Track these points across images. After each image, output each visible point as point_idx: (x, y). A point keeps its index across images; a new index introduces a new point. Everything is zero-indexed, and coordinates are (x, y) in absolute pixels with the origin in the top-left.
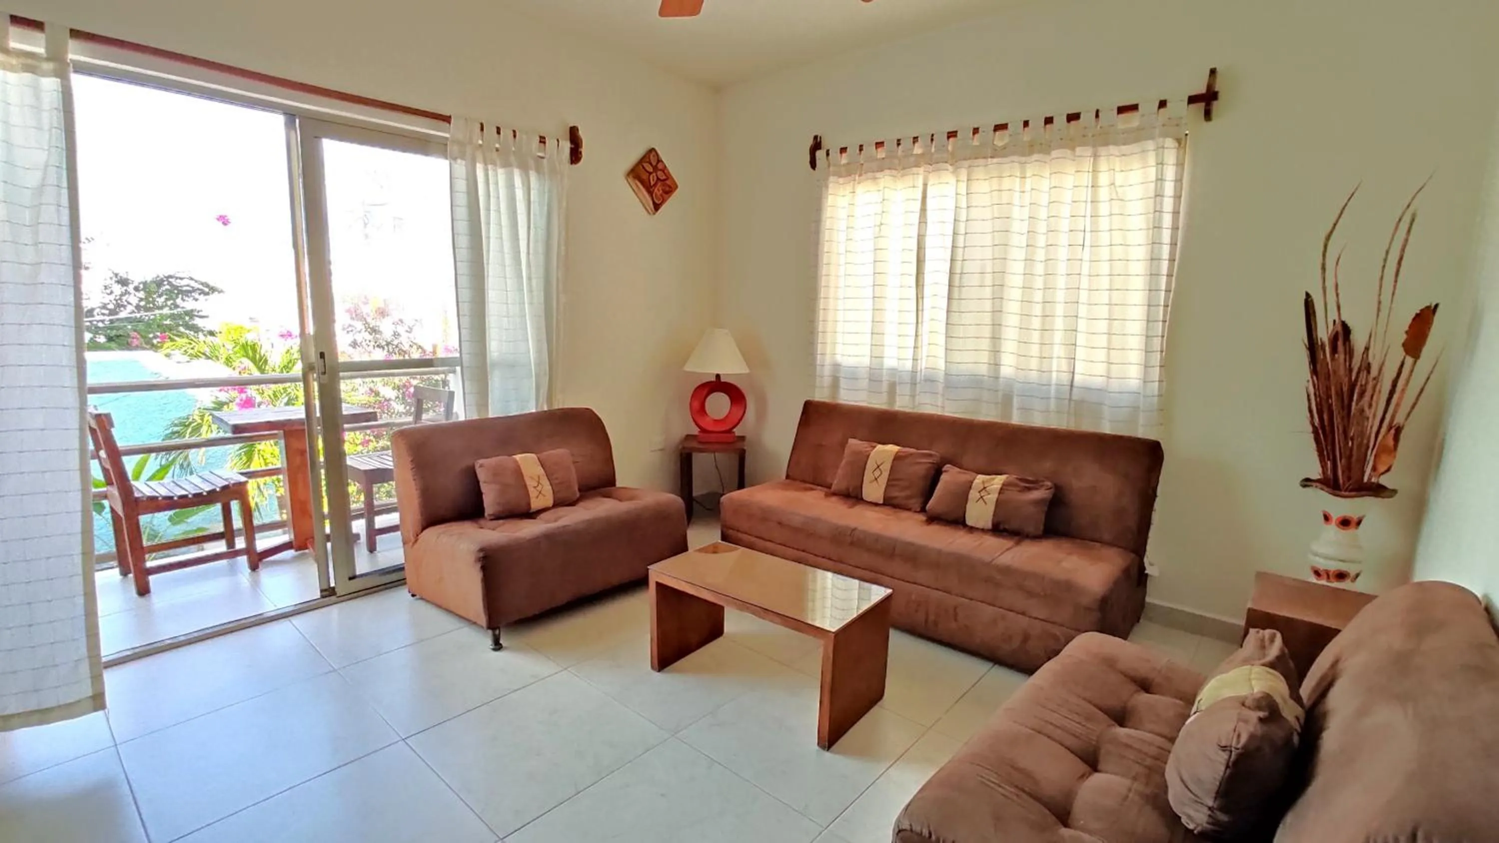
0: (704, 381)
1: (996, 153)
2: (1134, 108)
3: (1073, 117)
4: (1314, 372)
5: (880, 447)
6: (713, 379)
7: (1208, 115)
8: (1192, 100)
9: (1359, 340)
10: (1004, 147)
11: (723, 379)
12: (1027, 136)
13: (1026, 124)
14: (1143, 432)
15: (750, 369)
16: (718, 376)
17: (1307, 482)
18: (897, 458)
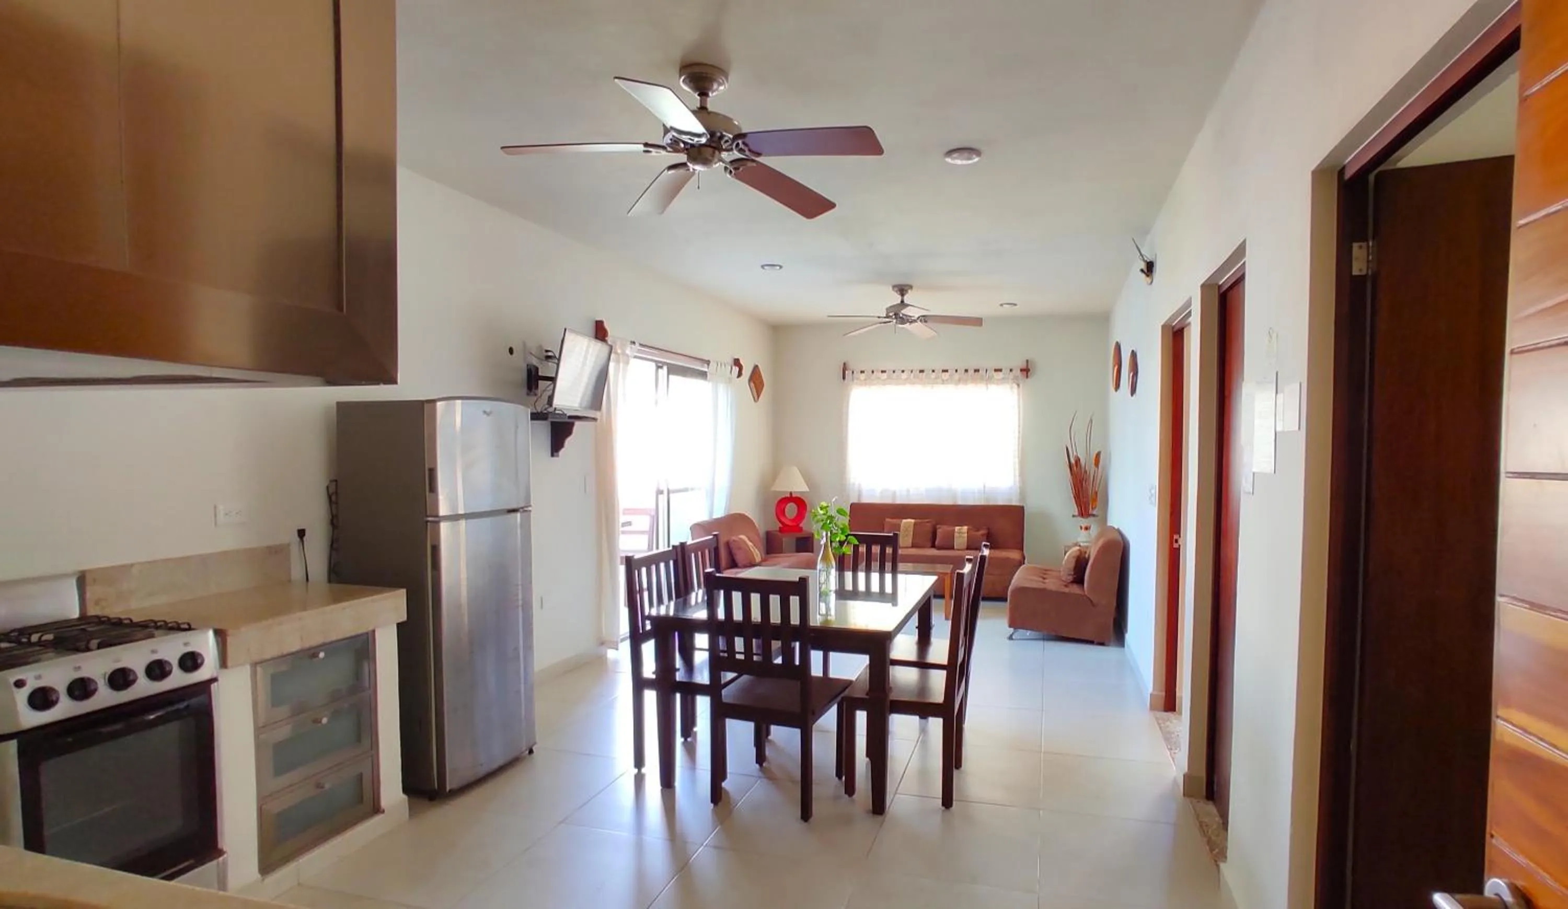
0: (783, 496)
1: (943, 382)
2: (1000, 370)
3: (977, 371)
4: (1072, 474)
5: (904, 521)
6: (788, 495)
7: (1027, 377)
8: (1022, 370)
9: (1083, 461)
10: (947, 380)
11: (794, 495)
12: (957, 376)
13: (956, 371)
14: (1015, 503)
15: (810, 489)
16: (791, 493)
17: (1074, 516)
18: (915, 524)
